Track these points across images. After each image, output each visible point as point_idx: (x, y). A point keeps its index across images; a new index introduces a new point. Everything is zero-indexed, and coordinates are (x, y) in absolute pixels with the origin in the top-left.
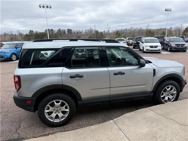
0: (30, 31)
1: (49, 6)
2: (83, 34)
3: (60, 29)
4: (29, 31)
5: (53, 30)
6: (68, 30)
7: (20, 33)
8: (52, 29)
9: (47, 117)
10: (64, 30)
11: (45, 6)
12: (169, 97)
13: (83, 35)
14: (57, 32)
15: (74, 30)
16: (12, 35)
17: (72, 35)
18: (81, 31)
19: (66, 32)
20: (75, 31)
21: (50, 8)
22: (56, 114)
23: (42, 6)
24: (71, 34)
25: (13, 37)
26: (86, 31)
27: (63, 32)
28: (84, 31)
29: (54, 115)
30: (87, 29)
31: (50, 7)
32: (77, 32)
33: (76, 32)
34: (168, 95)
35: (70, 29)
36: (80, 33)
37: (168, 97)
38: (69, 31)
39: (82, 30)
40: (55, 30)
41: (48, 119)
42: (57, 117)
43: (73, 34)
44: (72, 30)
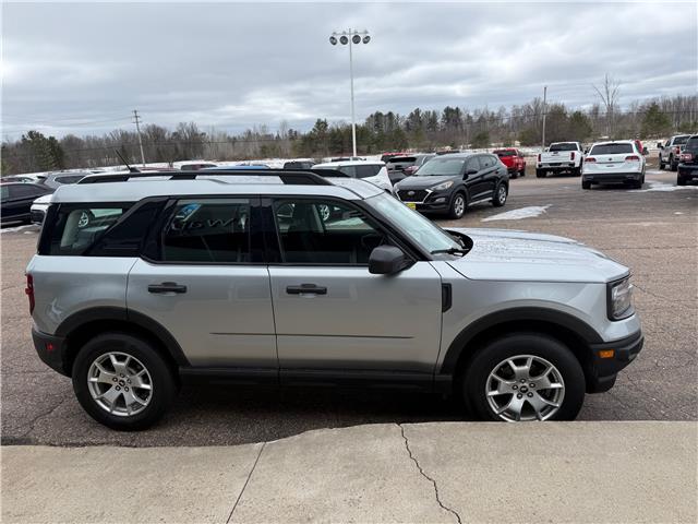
0: (319, 123)
1: (362, 37)
2: (505, 121)
3: (417, 112)
4: (313, 125)
5: (395, 114)
6: (448, 111)
7: (291, 131)
8: (390, 114)
9: (95, 396)
10: (434, 113)
11: (350, 38)
12: (529, 400)
13: (503, 126)
14: (407, 124)
15: (469, 110)
16: (269, 137)
17: (459, 129)
18: (496, 111)
19: (439, 121)
20: (471, 114)
21: (365, 42)
22: (119, 392)
23: (338, 38)
24: (456, 126)
25: (267, 144)
26: (517, 111)
27: (426, 122)
28: (509, 110)
29: (112, 395)
30: (520, 104)
31: (367, 40)
32: (482, 119)
33: (475, 119)
34: (523, 392)
35: (454, 108)
36: (493, 119)
37: (526, 403)
38: (452, 115)
39: (502, 110)
40: (400, 116)
41: (99, 402)
42: (121, 401)
43: (467, 127)
44: (461, 110)
